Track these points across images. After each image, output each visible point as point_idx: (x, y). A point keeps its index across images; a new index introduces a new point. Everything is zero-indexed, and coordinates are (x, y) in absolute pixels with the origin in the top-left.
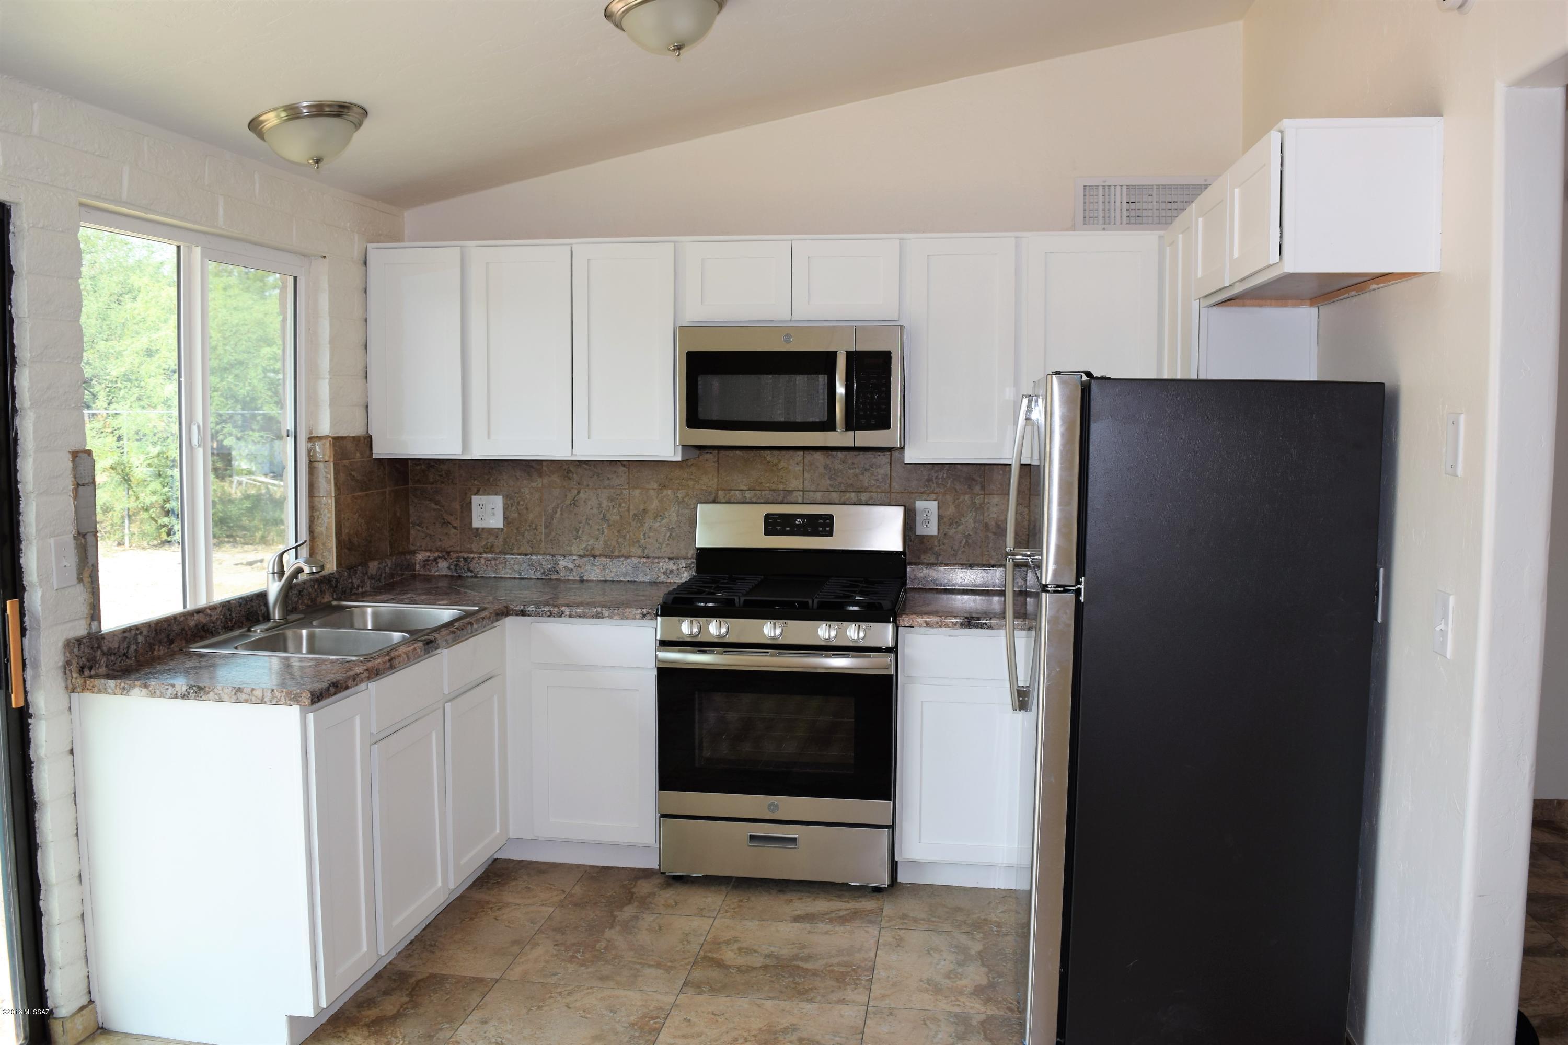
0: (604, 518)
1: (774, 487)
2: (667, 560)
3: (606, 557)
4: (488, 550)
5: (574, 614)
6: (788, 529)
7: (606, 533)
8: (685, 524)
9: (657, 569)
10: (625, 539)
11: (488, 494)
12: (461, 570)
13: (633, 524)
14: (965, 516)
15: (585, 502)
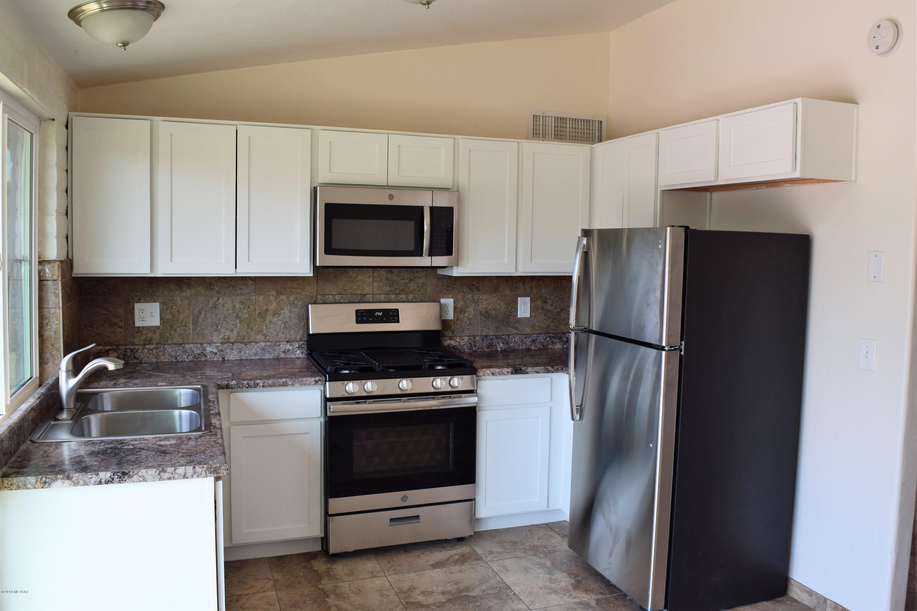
0: (237, 316)
1: (354, 292)
2: (285, 343)
3: (241, 343)
4: (147, 343)
5: (266, 384)
6: (371, 319)
7: (238, 327)
8: (294, 318)
9: (278, 349)
10: (252, 330)
11: (147, 302)
12: (128, 358)
13: (259, 319)
14: (469, 306)
15: (223, 305)
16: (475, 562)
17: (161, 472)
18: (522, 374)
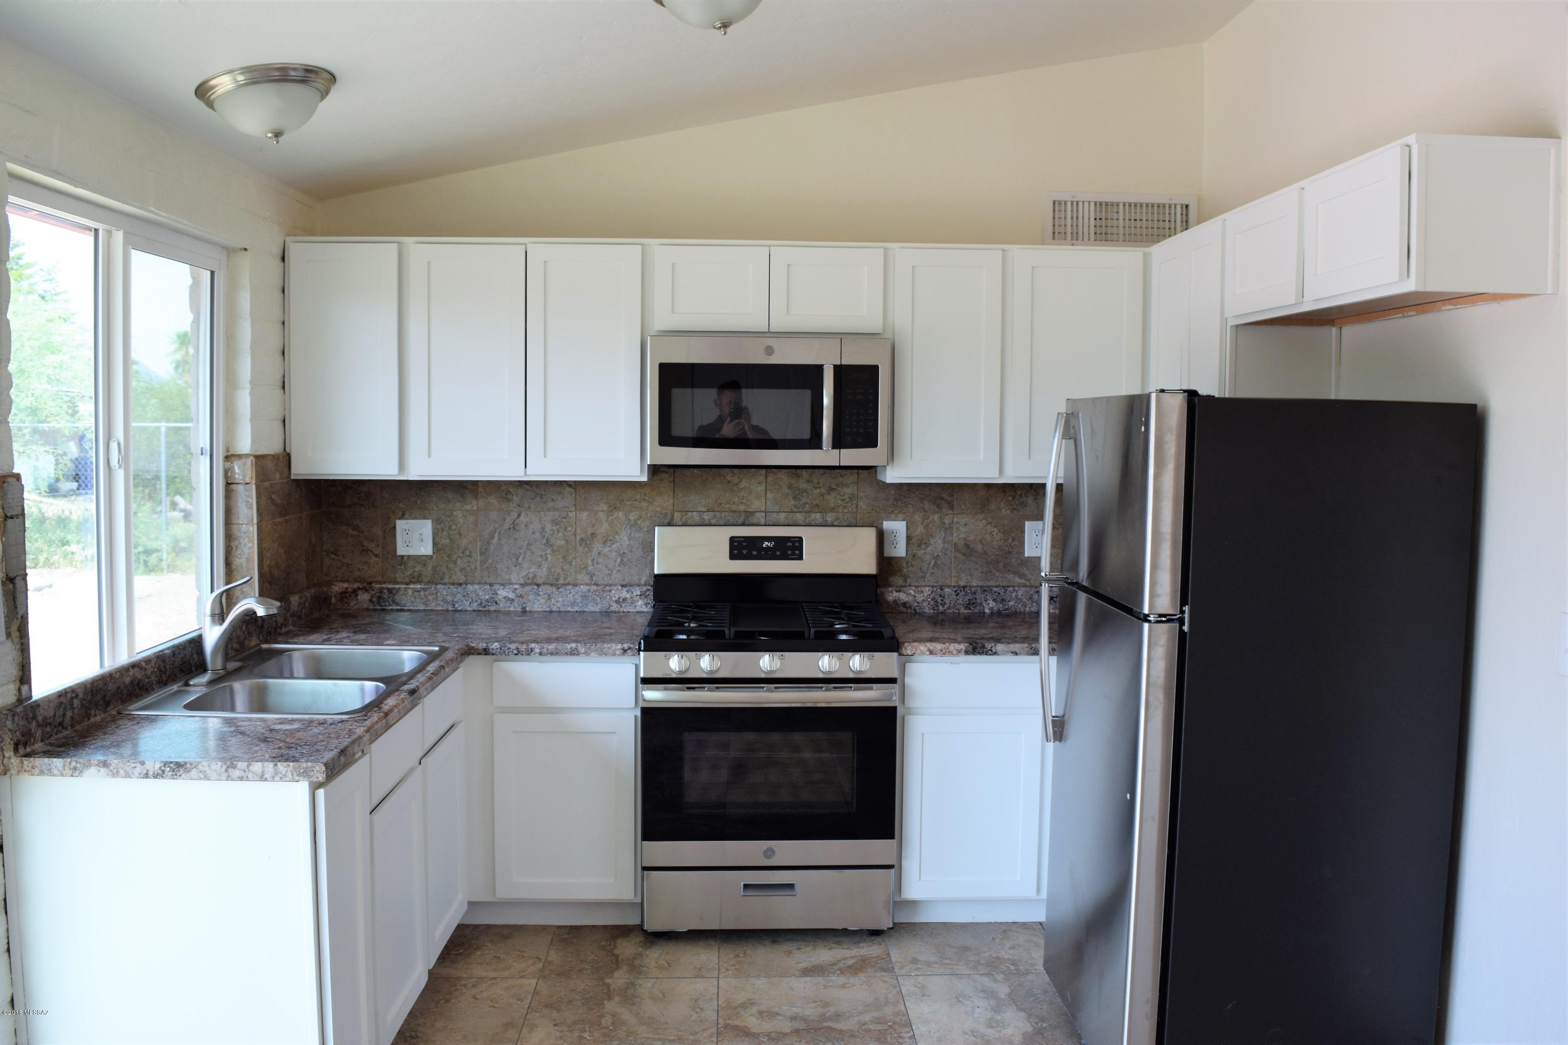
0: (548, 543)
1: (734, 507)
2: (620, 588)
3: (552, 585)
4: (415, 580)
5: (545, 651)
6: (755, 553)
7: (549, 560)
8: (637, 548)
9: (608, 597)
10: (571, 565)
11: (415, 518)
12: (385, 602)
13: (581, 549)
14: (934, 535)
15: (526, 525)
16: (878, 974)
17: (228, 767)
18: (986, 654)
